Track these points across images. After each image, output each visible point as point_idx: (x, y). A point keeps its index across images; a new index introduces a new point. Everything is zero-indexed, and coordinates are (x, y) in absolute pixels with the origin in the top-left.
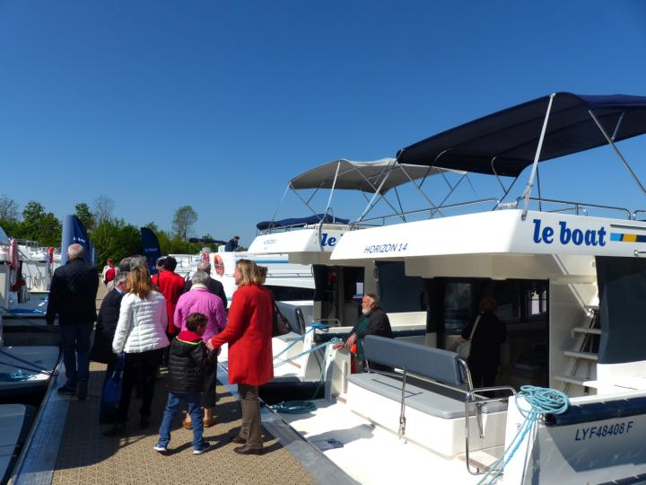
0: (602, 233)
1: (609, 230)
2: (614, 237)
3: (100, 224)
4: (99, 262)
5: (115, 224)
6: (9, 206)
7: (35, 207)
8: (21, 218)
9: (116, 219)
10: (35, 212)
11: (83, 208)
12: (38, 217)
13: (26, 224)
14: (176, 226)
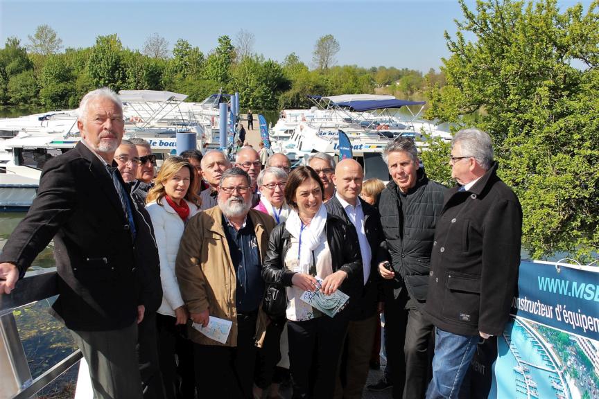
0: (361, 146)
1: (364, 145)
2: (366, 147)
3: (242, 59)
4: (242, 98)
5: (255, 58)
6: (161, 44)
7: (183, 45)
8: (171, 56)
9: (256, 55)
10: (184, 50)
11: (225, 41)
12: (186, 54)
13: (177, 62)
14: (318, 57)
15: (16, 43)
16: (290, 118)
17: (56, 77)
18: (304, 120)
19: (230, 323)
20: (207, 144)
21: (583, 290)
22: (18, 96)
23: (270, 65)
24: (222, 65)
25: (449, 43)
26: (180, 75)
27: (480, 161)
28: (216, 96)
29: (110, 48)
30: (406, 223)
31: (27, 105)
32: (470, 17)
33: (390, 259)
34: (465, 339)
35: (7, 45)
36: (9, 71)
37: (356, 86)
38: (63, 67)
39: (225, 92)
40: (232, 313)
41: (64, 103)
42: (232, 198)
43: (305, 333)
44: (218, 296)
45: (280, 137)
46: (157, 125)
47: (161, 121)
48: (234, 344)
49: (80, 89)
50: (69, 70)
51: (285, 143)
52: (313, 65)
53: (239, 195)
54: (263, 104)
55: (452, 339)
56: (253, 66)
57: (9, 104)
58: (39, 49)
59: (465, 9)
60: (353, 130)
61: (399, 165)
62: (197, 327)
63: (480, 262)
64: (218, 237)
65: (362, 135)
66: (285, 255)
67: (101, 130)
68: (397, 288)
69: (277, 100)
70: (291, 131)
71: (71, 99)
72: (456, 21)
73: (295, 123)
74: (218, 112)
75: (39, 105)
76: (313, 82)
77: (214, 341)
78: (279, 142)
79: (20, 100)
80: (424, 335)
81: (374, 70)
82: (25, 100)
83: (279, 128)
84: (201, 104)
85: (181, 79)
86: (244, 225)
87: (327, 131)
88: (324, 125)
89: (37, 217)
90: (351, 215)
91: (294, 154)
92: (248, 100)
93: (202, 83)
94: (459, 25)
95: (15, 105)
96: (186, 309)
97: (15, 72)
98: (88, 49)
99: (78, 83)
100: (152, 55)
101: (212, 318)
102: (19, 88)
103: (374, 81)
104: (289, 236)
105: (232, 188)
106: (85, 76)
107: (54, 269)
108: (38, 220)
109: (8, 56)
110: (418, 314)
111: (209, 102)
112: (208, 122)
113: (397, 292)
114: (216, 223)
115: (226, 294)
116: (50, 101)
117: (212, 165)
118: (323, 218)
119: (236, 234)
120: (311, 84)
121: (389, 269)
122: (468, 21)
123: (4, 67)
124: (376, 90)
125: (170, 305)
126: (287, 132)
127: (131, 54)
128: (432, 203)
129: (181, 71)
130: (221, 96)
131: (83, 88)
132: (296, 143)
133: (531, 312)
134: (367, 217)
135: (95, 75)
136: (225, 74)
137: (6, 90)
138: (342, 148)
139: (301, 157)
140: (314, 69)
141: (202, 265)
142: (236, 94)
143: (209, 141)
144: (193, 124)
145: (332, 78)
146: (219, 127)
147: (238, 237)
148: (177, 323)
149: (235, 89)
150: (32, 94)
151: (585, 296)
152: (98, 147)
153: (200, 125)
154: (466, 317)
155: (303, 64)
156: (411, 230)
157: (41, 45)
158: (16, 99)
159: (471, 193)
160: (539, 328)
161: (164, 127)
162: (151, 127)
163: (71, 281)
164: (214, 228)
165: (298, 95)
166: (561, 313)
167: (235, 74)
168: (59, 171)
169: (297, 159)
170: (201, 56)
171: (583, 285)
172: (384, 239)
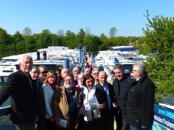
1: (123, 62)
3: (87, 36)
4: (87, 48)
6: (62, 32)
7: (69, 32)
8: (65, 35)
9: (91, 34)
10: (69, 33)
11: (82, 30)
12: (70, 35)
13: (67, 37)
14: (110, 34)
15: (18, 32)
16: (101, 54)
17: (30, 42)
18: (105, 54)
19: (67, 121)
20: (75, 62)
21: (169, 114)
22: (19, 48)
23: (95, 37)
24: (81, 37)
25: (144, 31)
26: (68, 41)
27: (141, 72)
28: (79, 47)
29: (47, 33)
30: (121, 91)
31: (22, 51)
32: (150, 23)
33: (116, 102)
34: (138, 128)
35: (16, 33)
36: (16, 41)
37: (123, 43)
38: (32, 39)
39: (82, 46)
40: (68, 118)
41: (33, 50)
42: (68, 83)
43: (90, 124)
44: (63, 113)
45: (98, 60)
46: (60, 57)
47: (61, 56)
48: (68, 128)
49: (37, 46)
50: (34, 40)
51: (99, 61)
52: (109, 37)
53: (69, 82)
54: (94, 49)
55: (133, 128)
56: (90, 37)
57: (16, 51)
58: (25, 34)
59: (149, 20)
60: (120, 57)
61: (118, 73)
62: (57, 122)
63: (141, 104)
64: (64, 95)
65: (123, 59)
66: (84, 101)
67: (26, 66)
68: (119, 111)
69: (98, 48)
70: (102, 58)
71: (35, 49)
72: (146, 24)
73: (103, 55)
74: (79, 52)
75: (25, 51)
76: (109, 42)
77: (62, 127)
78: (98, 61)
79: (20, 50)
80: (127, 126)
81: (129, 37)
82: (21, 49)
83: (98, 57)
84: (74, 50)
85: (68, 42)
86: (72, 91)
87: (112, 58)
88: (111, 56)
89: (5, 91)
90: (104, 88)
91: (102, 65)
92: (89, 48)
93: (75, 43)
94: (147, 25)
95: (18, 51)
96: (53, 117)
97: (18, 41)
98: (40, 34)
99: (37, 44)
100: (59, 35)
101: (61, 120)
102: (19, 46)
103: (129, 41)
104: (85, 95)
105: (67, 80)
106: (39, 42)
107: (10, 106)
108: (5, 92)
109: (16, 36)
110: (125, 119)
111: (77, 49)
112: (76, 56)
113: (119, 112)
114: (63, 91)
115: (65, 112)
116: (28, 50)
117: (65, 72)
118: (94, 90)
119: (69, 94)
120: (108, 42)
121: (115, 105)
122: (150, 24)
123: (15, 40)
124: (129, 44)
125: (49, 116)
126: (100, 58)
127: (53, 35)
128: (129, 84)
129: (68, 40)
130: (80, 47)
131: (38, 45)
132: (103, 61)
133: (157, 120)
134: (109, 89)
135: (42, 41)
136: (82, 40)
137: (15, 47)
138: (116, 63)
139: (104, 66)
140: (109, 38)
141: (59, 103)
142: (85, 46)
143: (76, 61)
144: (70, 56)
145: (115, 40)
146: (79, 57)
147: (70, 95)
148: (51, 121)
149: (85, 45)
150: (23, 48)
151: (170, 116)
152: (25, 71)
153: (73, 56)
154: (137, 121)
155: (106, 36)
156: (122, 93)
157: (26, 33)
158: (18, 49)
159: (138, 82)
160: (159, 126)
161: (62, 57)
162: (58, 57)
163: (15, 110)
164: (62, 92)
165: (104, 46)
166: (164, 121)
167: (85, 40)
168: (12, 78)
169: (103, 66)
170: (74, 35)
171: (169, 112)
172: (115, 95)
